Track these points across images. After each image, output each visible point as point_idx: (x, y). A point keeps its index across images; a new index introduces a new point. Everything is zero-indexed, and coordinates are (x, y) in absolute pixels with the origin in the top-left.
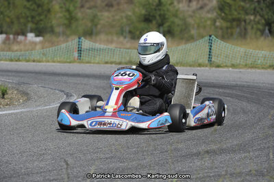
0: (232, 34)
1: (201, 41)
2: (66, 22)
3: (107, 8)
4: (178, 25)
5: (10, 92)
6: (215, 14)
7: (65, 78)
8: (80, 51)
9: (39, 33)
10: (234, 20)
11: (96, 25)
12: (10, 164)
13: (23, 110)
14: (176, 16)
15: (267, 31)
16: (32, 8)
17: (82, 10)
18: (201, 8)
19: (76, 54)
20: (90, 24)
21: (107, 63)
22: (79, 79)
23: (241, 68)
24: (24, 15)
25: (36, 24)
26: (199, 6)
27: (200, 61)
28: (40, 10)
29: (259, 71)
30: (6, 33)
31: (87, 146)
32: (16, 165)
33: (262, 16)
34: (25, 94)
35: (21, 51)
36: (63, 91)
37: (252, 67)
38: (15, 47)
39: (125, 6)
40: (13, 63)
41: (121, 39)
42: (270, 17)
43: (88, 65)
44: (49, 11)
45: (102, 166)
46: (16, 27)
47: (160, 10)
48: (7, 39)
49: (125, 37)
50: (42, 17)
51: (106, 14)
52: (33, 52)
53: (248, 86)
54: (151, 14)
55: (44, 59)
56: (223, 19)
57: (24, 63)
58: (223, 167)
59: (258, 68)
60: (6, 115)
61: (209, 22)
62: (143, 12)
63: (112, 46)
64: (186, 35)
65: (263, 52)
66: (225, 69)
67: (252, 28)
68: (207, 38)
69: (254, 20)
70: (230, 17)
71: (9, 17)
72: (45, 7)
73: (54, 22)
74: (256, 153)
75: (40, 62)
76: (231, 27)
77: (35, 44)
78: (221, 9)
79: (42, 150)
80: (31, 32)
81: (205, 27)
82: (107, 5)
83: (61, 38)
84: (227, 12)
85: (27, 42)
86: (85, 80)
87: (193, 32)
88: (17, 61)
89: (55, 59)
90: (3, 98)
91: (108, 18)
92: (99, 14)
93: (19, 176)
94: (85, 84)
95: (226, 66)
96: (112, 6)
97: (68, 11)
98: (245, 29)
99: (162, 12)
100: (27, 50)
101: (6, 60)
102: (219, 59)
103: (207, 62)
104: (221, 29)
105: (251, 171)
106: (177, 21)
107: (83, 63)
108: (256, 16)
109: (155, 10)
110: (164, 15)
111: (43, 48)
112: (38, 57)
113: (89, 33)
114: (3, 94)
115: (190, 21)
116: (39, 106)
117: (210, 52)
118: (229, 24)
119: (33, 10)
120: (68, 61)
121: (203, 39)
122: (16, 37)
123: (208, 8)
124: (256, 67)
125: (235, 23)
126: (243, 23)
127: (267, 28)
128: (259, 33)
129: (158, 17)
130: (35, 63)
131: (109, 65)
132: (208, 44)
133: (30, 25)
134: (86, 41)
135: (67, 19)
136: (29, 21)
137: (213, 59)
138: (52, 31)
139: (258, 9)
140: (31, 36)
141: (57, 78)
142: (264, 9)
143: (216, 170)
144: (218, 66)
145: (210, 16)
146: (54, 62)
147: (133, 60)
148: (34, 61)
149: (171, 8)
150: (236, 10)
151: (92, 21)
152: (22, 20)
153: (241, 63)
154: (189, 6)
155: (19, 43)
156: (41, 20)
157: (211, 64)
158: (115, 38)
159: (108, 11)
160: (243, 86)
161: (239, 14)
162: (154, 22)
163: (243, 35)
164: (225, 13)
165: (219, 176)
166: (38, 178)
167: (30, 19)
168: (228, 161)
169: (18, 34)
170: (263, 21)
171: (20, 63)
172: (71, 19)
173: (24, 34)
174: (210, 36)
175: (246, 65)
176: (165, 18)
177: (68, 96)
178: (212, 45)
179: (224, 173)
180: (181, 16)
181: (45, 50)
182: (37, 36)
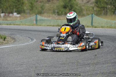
0: (101, 14)
1: (88, 16)
2: (30, 8)
3: (48, 2)
4: (78, 9)
5: (7, 38)
6: (94, 5)
7: (31, 32)
8: (36, 20)
9: (19, 13)
10: (102, 7)
11: (43, 10)
12: (8, 68)
13: (13, 46)
14: (77, 5)
16: (16, 2)
17: (37, 3)
18: (88, 2)
19: (35, 22)
20: (40, 9)
21: (48, 26)
22: (36, 32)
23: (105, 28)
24: (12, 5)
25: (18, 9)
26: (87, 1)
27: (88, 25)
28: (19, 3)
29: (113, 29)
30: (5, 13)
31: (40, 61)
32: (11, 69)
33: (114, 6)
34: (14, 39)
35: (11, 20)
36: (30, 38)
37: (110, 28)
38: (9, 19)
39: (55, 1)
40: (8, 25)
41: (54, 15)
43: (40, 26)
44: (23, 3)
45: (47, 70)
46: (9, 10)
47: (70, 3)
48: (5, 15)
49: (55, 15)
50: (20, 6)
51: (47, 5)
52: (17, 21)
53: (109, 36)
54: (67, 5)
55: (21, 24)
56: (97, 7)
57: (13, 26)
58: (98, 70)
59: (113, 28)
60: (6, 48)
61: (91, 8)
62: (63, 4)
63: (50, 18)
64: (81, 14)
65: (114, 21)
66: (99, 28)
67: (110, 10)
68: (91, 15)
69: (111, 8)
70: (100, 6)
71: (6, 6)
72: (21, 2)
73: (25, 8)
74: (113, 64)
75: (19, 25)
76: (101, 11)
77: (17, 17)
78: (96, 3)
79: (21, 62)
80: (15, 12)
81: (89, 10)
82: (48, 1)
83: (28, 15)
84: (99, 4)
85: (14, 16)
86: (39, 33)
87: (85, 12)
88: (10, 25)
89: (26, 24)
90: (4, 40)
91: (48, 6)
92: (44, 4)
93: (12, 74)
94: (39, 35)
95: (99, 27)
96: (50, 1)
97: (32, 3)
98: (107, 11)
99: (71, 4)
100: (14, 20)
101: (5, 24)
102: (96, 24)
103: (91, 25)
104: (96, 11)
105: (110, 72)
106: (77, 7)
107: (38, 25)
108: (111, 6)
109: (68, 3)
111: (20, 19)
112: (19, 23)
113: (40, 13)
114: (5, 39)
115: (83, 7)
116: (20, 44)
117: (92, 21)
118: (100, 9)
119: (16, 3)
120: (32, 25)
122: (9, 14)
123: (90, 3)
125: (102, 9)
126: (106, 9)
128: (112, 13)
129: (69, 6)
130: (17, 26)
131: (49, 27)
132: (91, 18)
133: (15, 9)
134: (39, 16)
136: (14, 8)
137: (93, 24)
138: (24, 12)
139: (112, 3)
140: (15, 14)
141: (27, 32)
142: (115, 3)
143: (96, 71)
144: (95, 27)
145: (91, 5)
146: (25, 25)
147: (59, 24)
148: (17, 25)
149: (75, 2)
150: (103, 3)
151: (41, 7)
152: (11, 7)
153: (105, 26)
154: (83, 1)
155: (10, 17)
156: (19, 7)
158: (51, 15)
159: (48, 3)
160: (107, 36)
161: (104, 5)
162: (68, 8)
163: (106, 14)
164: (98, 4)
165: (97, 74)
166: (20, 75)
167: (15, 7)
168: (101, 68)
169: (10, 13)
170: (114, 8)
172: (32, 7)
173: (12, 13)
174: (92, 14)
175: (107, 27)
176: (72, 7)
177: (32, 40)
178: (93, 18)
179: (99, 73)
180: (79, 6)
181: (22, 20)
182: (18, 14)
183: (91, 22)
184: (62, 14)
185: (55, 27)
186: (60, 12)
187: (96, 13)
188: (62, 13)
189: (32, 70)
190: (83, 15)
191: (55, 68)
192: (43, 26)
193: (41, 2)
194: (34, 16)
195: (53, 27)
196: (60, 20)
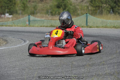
0: (96, 13)
1: (82, 16)
2: (23, 8)
3: (40, 2)
4: (72, 9)
6: (88, 4)
7: (23, 33)
8: (29, 21)
9: (11, 13)
10: (97, 6)
11: (36, 10)
13: (5, 48)
14: (71, 5)
15: (111, 11)
16: (8, 2)
17: (30, 3)
18: (82, 1)
19: (27, 23)
20: (33, 9)
21: (41, 26)
22: (29, 33)
23: (100, 28)
24: (4, 6)
25: (10, 9)
27: (82, 25)
28: (11, 3)
31: (34, 64)
32: (3, 72)
33: (109, 5)
34: (6, 41)
35: (3, 22)
36: (22, 39)
37: (105, 27)
38: (0, 20)
39: (49, 1)
41: (47, 15)
42: (113, 5)
43: (33, 27)
44: (15, 4)
45: (41, 72)
47: (64, 2)
49: (49, 15)
50: (12, 6)
51: (40, 5)
52: (9, 22)
53: (104, 36)
54: (60, 4)
56: (92, 6)
57: (5, 27)
58: (94, 72)
59: (108, 28)
61: (86, 8)
62: (57, 4)
63: (43, 19)
64: (76, 14)
65: (110, 20)
67: (105, 9)
68: (85, 15)
69: (106, 7)
70: (95, 5)
72: (13, 2)
73: (17, 9)
74: (108, 66)
75: (12, 26)
76: (96, 10)
77: (9, 18)
78: (91, 2)
79: (14, 65)
80: (7, 13)
81: (84, 10)
83: (21, 16)
84: (94, 3)
85: (6, 17)
86: (32, 34)
87: (79, 12)
88: (1, 26)
89: (18, 25)
92: (37, 4)
93: (4, 77)
94: (32, 36)
95: (94, 27)
96: (43, 1)
97: (24, 3)
98: (102, 10)
100: (6, 21)
102: (91, 24)
103: (85, 25)
104: (91, 10)
105: (106, 73)
106: (71, 7)
107: (31, 26)
108: (106, 5)
109: (62, 2)
110: (66, 5)
111: (13, 20)
112: (11, 24)
113: (33, 13)
115: (78, 7)
116: (12, 46)
118: (94, 8)
119: (8, 3)
120: (24, 26)
121: (84, 15)
123: (84, 2)
124: (107, 28)
125: (97, 8)
126: (101, 8)
127: (112, 10)
128: (108, 12)
129: (63, 6)
130: (9, 27)
131: (43, 27)
132: (86, 17)
133: (7, 10)
134: (32, 17)
135: (23, 7)
136: (6, 8)
137: (88, 24)
138: (17, 13)
139: (107, 2)
140: (7, 15)
141: (20, 33)
142: (110, 1)
143: (91, 73)
144: (90, 27)
145: (85, 5)
146: (18, 26)
147: (53, 25)
148: (9, 26)
150: (98, 2)
151: (34, 8)
152: (3, 8)
153: (100, 25)
154: (77, 0)
155: (2, 18)
156: (12, 8)
157: (87, 26)
158: (44, 15)
159: (41, 3)
160: (102, 36)
161: (99, 4)
162: (61, 8)
163: (101, 13)
165: (92, 75)
167: (7, 7)
168: (96, 69)
169: (2, 14)
170: (110, 7)
171: (3, 27)
172: (25, 7)
173: (4, 14)
174: (87, 14)
175: (103, 27)
176: (66, 6)
177: (25, 41)
178: (88, 18)
179: (94, 74)
180: (73, 5)
181: (14, 21)
182: (10, 15)
183: (86, 21)
184: (56, 15)
185: (49, 28)
186: (54, 12)
187: (91, 12)
188: (55, 13)
189: (25, 72)
190: (78, 15)
191: (49, 70)
192: (36, 27)
193: (33, 2)
194: (27, 16)
195: (46, 28)
196: (54, 20)
